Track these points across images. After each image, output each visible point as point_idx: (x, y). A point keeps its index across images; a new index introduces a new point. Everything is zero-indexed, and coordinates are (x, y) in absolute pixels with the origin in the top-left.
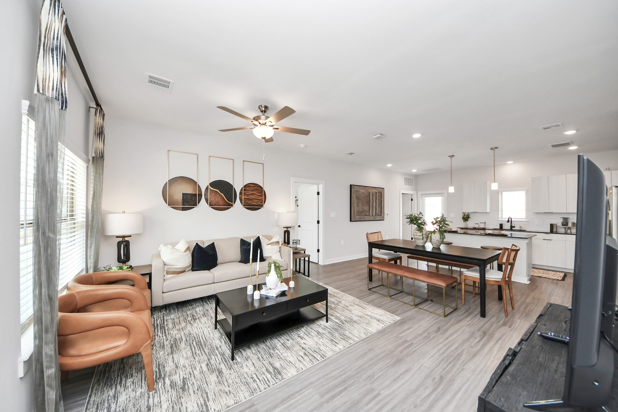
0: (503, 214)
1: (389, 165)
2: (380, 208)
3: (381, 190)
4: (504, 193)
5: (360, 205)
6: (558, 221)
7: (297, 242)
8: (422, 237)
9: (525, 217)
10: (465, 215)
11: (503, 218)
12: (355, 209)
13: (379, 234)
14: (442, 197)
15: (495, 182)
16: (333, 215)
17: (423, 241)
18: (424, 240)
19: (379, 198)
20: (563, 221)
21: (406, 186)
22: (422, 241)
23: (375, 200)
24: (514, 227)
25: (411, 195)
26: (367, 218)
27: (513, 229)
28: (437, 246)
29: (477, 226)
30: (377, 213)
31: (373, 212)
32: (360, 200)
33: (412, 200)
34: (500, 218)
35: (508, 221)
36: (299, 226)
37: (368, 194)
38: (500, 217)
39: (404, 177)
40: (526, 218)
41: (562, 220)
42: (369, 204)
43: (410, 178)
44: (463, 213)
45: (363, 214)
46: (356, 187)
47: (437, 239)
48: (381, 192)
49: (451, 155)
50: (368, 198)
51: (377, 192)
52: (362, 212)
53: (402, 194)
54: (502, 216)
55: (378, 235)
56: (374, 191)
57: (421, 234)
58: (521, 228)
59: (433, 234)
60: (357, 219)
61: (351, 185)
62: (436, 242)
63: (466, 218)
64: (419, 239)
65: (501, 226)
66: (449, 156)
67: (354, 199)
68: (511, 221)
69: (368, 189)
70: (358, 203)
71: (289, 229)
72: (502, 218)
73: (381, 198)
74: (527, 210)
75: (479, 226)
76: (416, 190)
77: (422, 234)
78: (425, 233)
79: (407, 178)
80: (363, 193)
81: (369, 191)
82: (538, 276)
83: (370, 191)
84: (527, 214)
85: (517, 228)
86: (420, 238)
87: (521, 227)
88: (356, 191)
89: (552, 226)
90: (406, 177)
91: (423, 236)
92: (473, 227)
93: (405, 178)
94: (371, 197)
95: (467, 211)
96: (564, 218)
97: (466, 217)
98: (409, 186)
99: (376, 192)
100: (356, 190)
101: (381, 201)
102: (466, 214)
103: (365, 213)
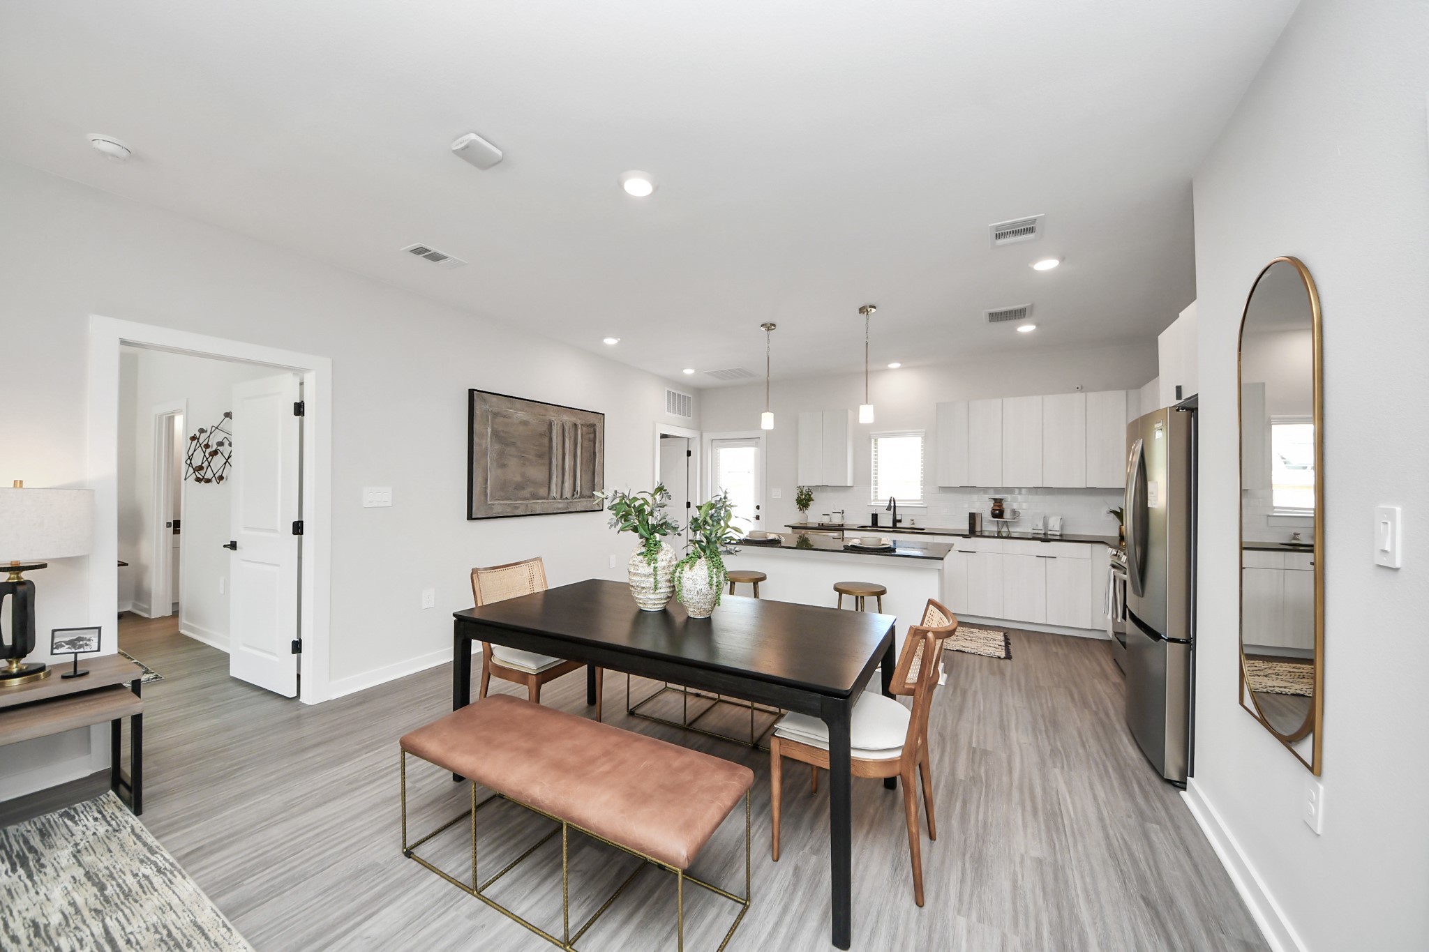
0: (878, 490)
1: (610, 341)
2: (590, 474)
3: (592, 419)
4: (880, 441)
5: (513, 463)
6: (983, 506)
7: (80, 639)
8: (652, 580)
9: (919, 498)
10: (801, 492)
11: (879, 499)
12: (490, 474)
13: (536, 564)
14: (756, 448)
15: (867, 403)
16: (377, 496)
17: (658, 596)
18: (662, 590)
19: (586, 443)
20: (994, 506)
21: (672, 415)
22: (652, 596)
23: (572, 447)
24: (900, 521)
25: (687, 440)
26: (538, 505)
27: (898, 525)
28: (700, 614)
29: (826, 520)
30: (578, 489)
31: (562, 486)
32: (513, 444)
33: (689, 453)
34: (874, 501)
35: (889, 508)
36: (233, 546)
37: (545, 428)
38: (872, 499)
39: (667, 389)
40: (924, 498)
41: (991, 504)
42: (547, 461)
43: (682, 394)
44: (799, 487)
45: (525, 493)
46: (494, 399)
47: (699, 587)
48: (593, 426)
49: (767, 320)
50: (546, 440)
51: (579, 422)
52: (520, 487)
53: (664, 436)
54: (876, 496)
55: (531, 572)
56: (567, 418)
57: (651, 570)
58: (913, 524)
59: (687, 568)
60: (498, 510)
61: (471, 392)
62: (697, 598)
63: (804, 501)
64: (643, 588)
65: (875, 517)
66: (762, 326)
67: (485, 440)
68: (895, 506)
69: (546, 410)
70: (501, 455)
71: (25, 576)
72: (876, 500)
73: (592, 443)
74: (926, 482)
75: (831, 521)
76: (699, 427)
77: (655, 568)
78: (664, 564)
79: (674, 394)
80: (525, 423)
81: (548, 418)
82: (957, 650)
83: (553, 419)
84: (924, 492)
85: (905, 523)
86: (648, 585)
87: (913, 520)
88: (496, 415)
89: (973, 517)
90: (672, 391)
91: (655, 575)
92: (819, 524)
93: (669, 392)
94: (554, 437)
95: (806, 482)
96: (995, 500)
97: (805, 499)
98: (681, 416)
99: (575, 425)
100: (495, 410)
101: (595, 453)
102: (804, 492)
103: (530, 489)
